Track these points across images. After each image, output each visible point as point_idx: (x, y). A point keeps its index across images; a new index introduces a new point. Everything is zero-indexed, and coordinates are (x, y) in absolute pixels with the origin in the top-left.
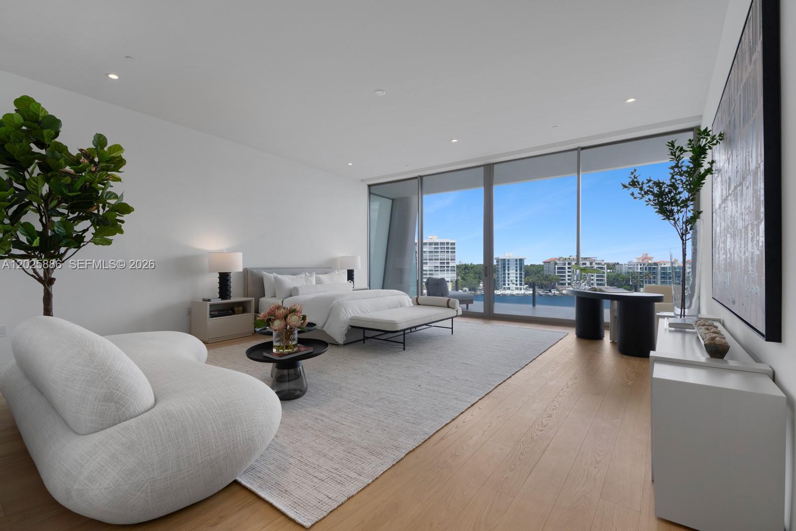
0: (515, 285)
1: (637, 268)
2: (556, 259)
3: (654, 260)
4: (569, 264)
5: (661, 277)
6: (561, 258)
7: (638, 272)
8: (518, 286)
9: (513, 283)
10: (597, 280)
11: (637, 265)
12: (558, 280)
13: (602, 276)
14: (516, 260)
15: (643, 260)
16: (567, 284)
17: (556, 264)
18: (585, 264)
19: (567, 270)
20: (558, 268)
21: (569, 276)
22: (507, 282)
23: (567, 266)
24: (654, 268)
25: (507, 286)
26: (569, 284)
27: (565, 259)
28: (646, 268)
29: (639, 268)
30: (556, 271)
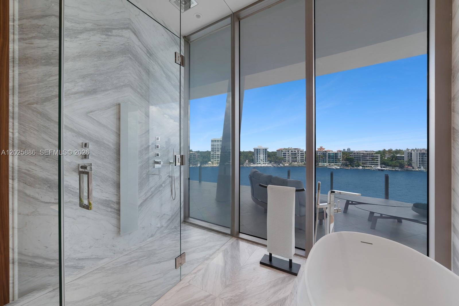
0: (263, 162)
1: (318, 154)
2: (282, 149)
3: (325, 150)
4: (288, 151)
5: (328, 158)
6: (285, 148)
7: (318, 155)
8: (264, 162)
9: (262, 161)
10: (301, 159)
11: (318, 152)
12: (283, 159)
13: (303, 157)
14: (263, 150)
15: (320, 150)
16: (287, 161)
17: (282, 151)
18: (295, 151)
19: (287, 154)
20: (283, 153)
21: (288, 157)
22: (259, 160)
23: (287, 152)
24: (325, 154)
25: (259, 162)
26: (288, 161)
27: (286, 149)
28: (322, 153)
29: (319, 154)
30: (282, 154)
